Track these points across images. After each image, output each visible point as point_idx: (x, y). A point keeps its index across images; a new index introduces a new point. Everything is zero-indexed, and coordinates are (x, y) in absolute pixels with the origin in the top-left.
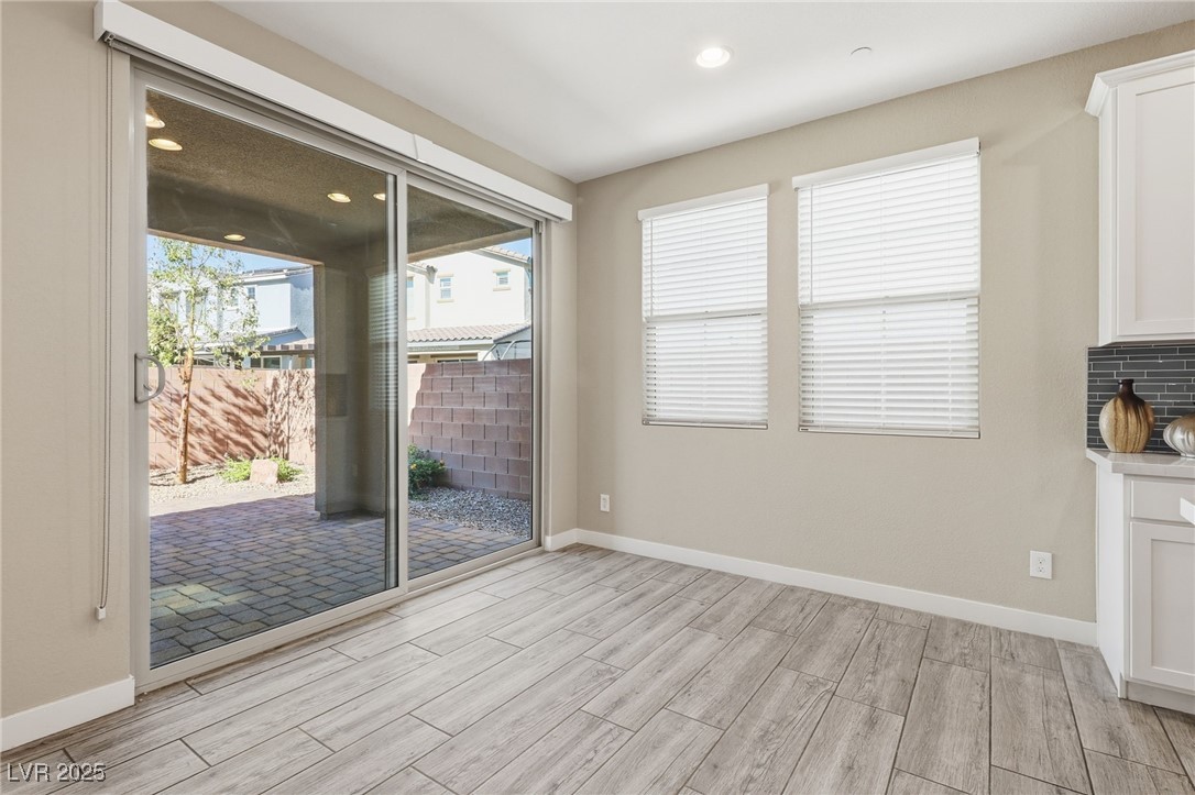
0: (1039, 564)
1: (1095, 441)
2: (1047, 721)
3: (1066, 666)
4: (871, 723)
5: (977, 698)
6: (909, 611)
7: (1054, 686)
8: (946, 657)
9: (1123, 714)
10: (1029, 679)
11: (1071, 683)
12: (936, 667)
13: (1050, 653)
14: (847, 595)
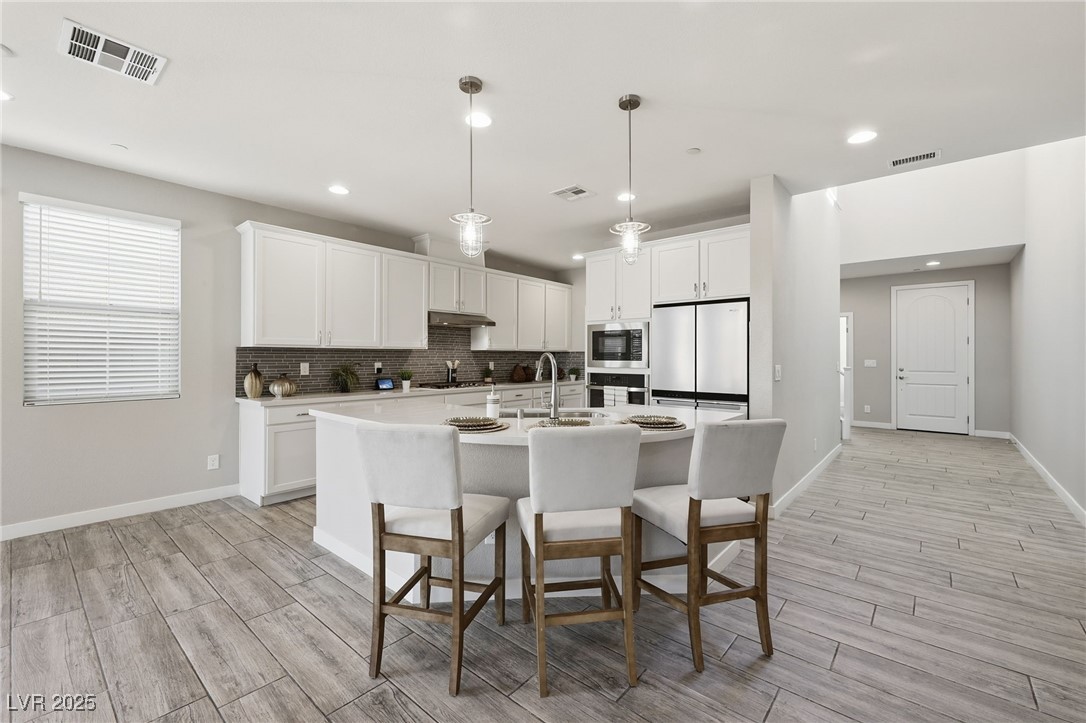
0: (212, 462)
1: (241, 392)
2: (241, 525)
3: (233, 506)
4: (168, 562)
5: (207, 531)
6: (132, 517)
7: (234, 514)
8: (177, 525)
9: (265, 511)
10: (222, 516)
11: (240, 510)
12: (176, 531)
13: (224, 504)
14: (77, 525)
